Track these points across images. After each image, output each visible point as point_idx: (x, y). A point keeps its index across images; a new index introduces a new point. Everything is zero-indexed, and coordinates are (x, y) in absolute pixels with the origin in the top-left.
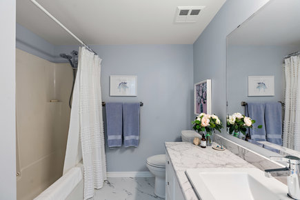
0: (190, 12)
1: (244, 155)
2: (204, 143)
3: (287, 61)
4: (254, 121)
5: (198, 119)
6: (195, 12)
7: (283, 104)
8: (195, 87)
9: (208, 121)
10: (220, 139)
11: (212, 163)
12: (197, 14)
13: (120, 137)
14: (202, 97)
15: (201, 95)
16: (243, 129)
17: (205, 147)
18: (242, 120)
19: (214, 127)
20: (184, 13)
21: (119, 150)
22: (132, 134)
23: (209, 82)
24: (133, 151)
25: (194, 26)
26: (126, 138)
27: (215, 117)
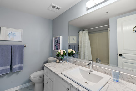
0: (56, 8)
1: (75, 63)
2: (61, 61)
3: (79, 32)
4: (75, 52)
5: (59, 52)
6: (58, 8)
7: (78, 46)
8: (54, 38)
9: (63, 52)
10: (66, 59)
11: (68, 68)
12: (58, 9)
13: (9, 67)
14: (57, 43)
15: (57, 42)
16: (73, 54)
17: (61, 63)
18: (73, 51)
19: (65, 54)
20: (54, 7)
21: (6, 76)
22: (19, 64)
23: (61, 37)
24: (18, 73)
25: (56, 13)
26: (14, 67)
27: (64, 51)
